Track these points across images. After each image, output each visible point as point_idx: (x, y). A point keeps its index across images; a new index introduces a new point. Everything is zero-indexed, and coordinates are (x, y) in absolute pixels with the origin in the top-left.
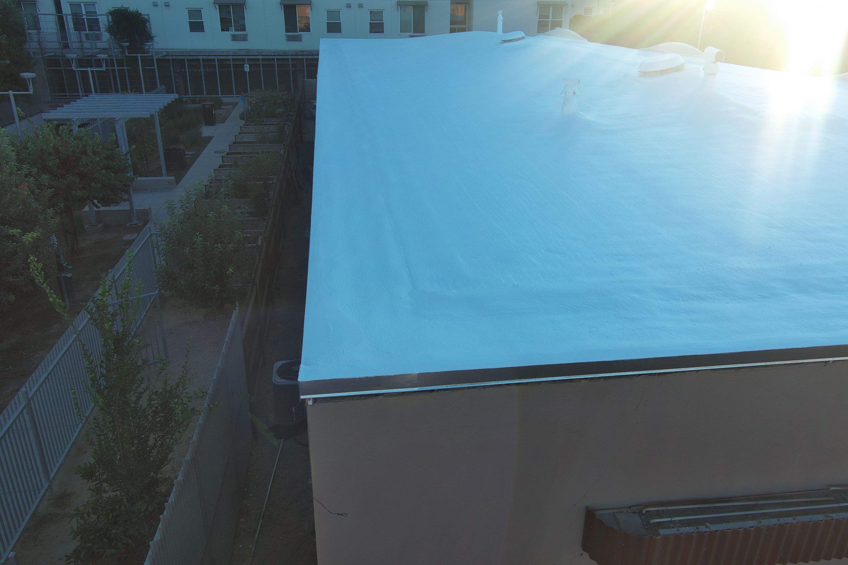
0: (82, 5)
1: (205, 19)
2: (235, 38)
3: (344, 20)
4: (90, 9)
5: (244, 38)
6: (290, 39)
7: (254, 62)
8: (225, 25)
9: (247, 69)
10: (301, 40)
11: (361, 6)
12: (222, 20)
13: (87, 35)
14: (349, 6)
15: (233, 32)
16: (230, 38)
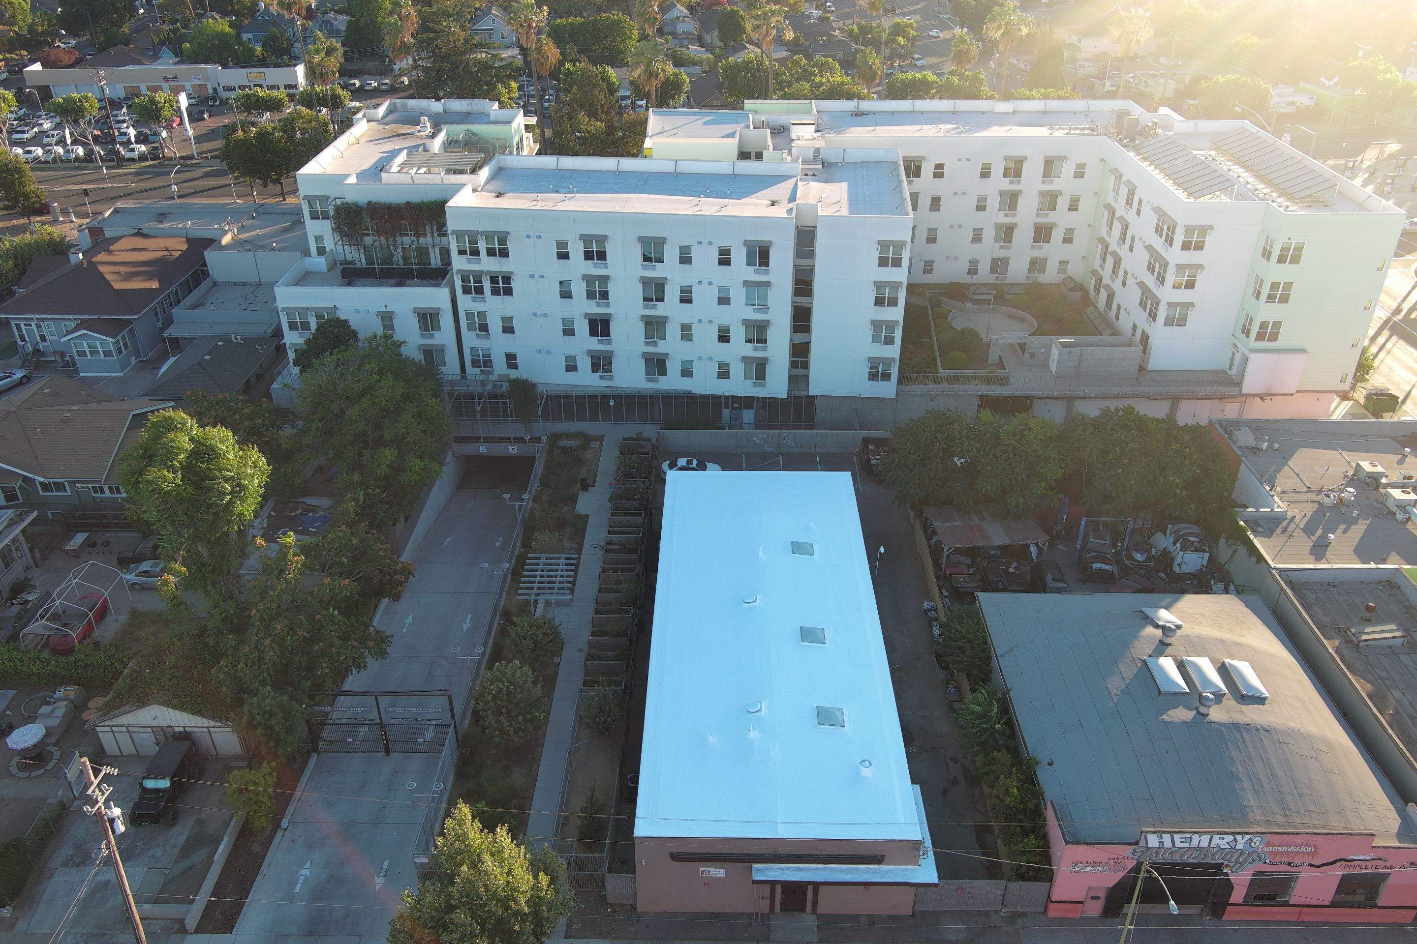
0: (480, 349)
1: (579, 363)
2: (602, 378)
3: (696, 368)
4: (486, 352)
5: (611, 378)
6: (649, 380)
7: (618, 398)
8: (595, 367)
9: (612, 402)
10: (658, 382)
11: (710, 359)
12: (593, 364)
13: (481, 371)
14: (700, 358)
15: (601, 374)
16: (599, 378)
